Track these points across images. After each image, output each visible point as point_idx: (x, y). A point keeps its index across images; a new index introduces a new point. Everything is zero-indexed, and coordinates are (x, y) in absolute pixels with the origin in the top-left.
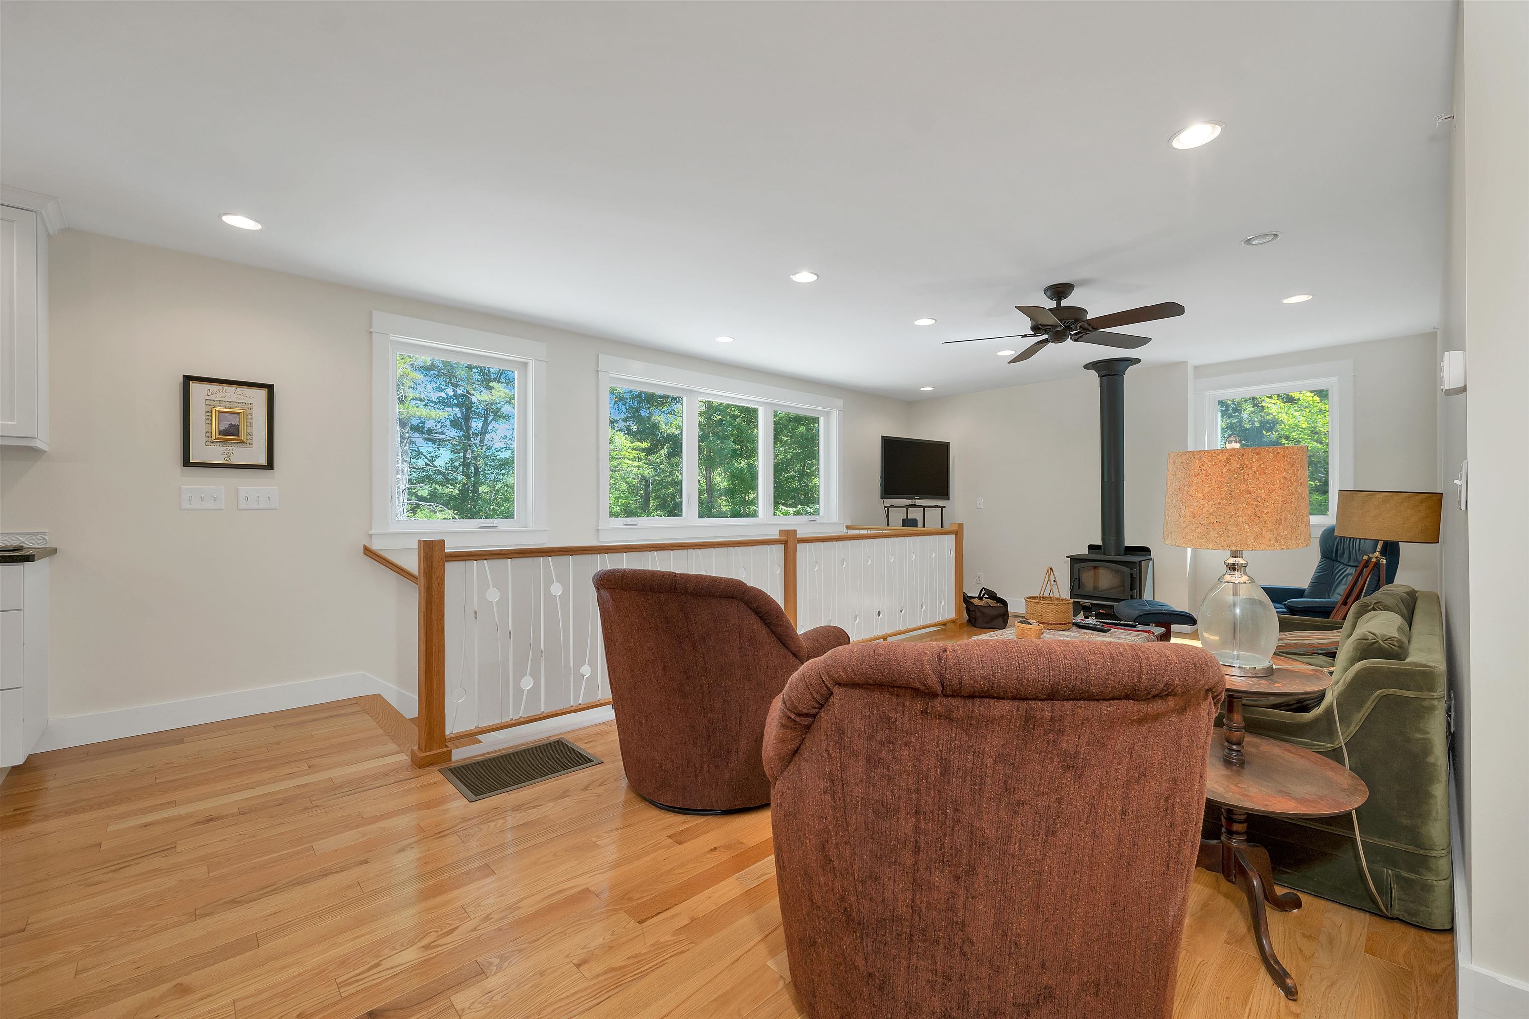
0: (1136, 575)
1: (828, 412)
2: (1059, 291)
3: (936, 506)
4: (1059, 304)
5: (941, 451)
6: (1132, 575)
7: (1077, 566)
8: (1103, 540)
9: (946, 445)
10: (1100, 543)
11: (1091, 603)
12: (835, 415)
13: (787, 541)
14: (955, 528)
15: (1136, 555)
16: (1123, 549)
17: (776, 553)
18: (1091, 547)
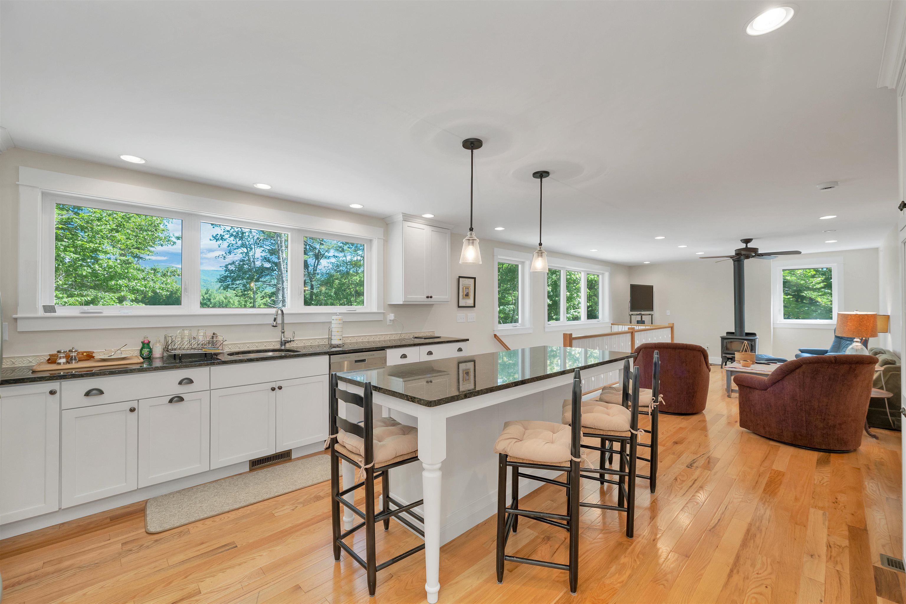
0: (753, 345)
1: (603, 273)
2: (747, 241)
3: (650, 314)
4: (747, 246)
5: (650, 289)
6: (751, 344)
7: (725, 341)
8: (735, 330)
9: (651, 288)
10: (734, 331)
11: (732, 357)
12: (607, 275)
13: (632, 332)
14: (671, 325)
15: (751, 336)
16: (745, 334)
17: (629, 336)
18: (728, 333)
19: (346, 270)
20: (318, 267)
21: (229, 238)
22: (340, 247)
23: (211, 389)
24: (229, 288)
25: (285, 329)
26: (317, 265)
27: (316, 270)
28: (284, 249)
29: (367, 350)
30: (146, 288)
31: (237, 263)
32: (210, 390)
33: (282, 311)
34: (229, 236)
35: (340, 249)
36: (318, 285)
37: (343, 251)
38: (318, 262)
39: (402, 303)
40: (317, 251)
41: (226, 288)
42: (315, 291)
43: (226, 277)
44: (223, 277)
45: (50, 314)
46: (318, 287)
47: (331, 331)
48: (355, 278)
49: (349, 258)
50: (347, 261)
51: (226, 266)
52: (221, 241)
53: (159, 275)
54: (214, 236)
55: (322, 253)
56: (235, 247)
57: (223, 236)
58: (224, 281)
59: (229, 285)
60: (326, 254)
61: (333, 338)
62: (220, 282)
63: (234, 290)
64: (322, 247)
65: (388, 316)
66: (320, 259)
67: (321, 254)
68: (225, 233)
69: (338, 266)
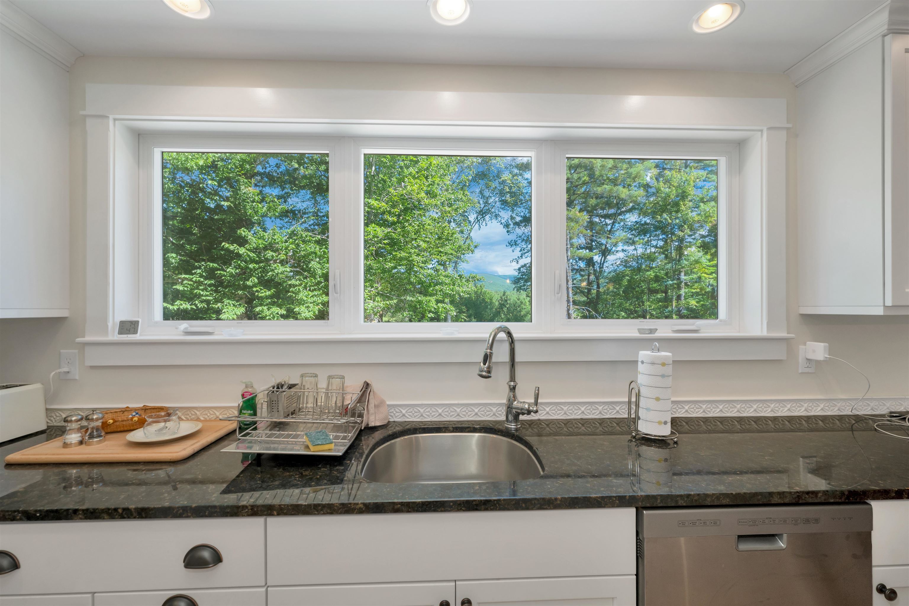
19: (637, 265)
20: (605, 264)
21: (521, 243)
22: (630, 239)
23: (268, 584)
24: (522, 289)
25: (517, 379)
26: (604, 262)
27: (603, 268)
28: (569, 247)
29: (787, 501)
30: (453, 291)
31: (527, 265)
32: (266, 586)
33: (509, 334)
34: (521, 241)
35: (631, 241)
36: (605, 284)
37: (634, 243)
38: (605, 258)
39: (880, 311)
40: (604, 247)
41: (519, 289)
42: (601, 290)
43: (519, 279)
44: (516, 280)
45: (125, 336)
46: (605, 286)
47: (638, 395)
48: (648, 273)
49: (640, 251)
50: (638, 255)
51: (519, 269)
52: (515, 247)
53: (464, 280)
54: (510, 242)
55: (609, 248)
56: (526, 251)
57: (517, 241)
58: (517, 283)
59: (521, 286)
60: (614, 249)
61: (642, 413)
62: (514, 284)
63: (526, 291)
64: (609, 241)
65: (802, 347)
66: (607, 256)
67: (608, 250)
68: (518, 239)
69: (626, 261)
